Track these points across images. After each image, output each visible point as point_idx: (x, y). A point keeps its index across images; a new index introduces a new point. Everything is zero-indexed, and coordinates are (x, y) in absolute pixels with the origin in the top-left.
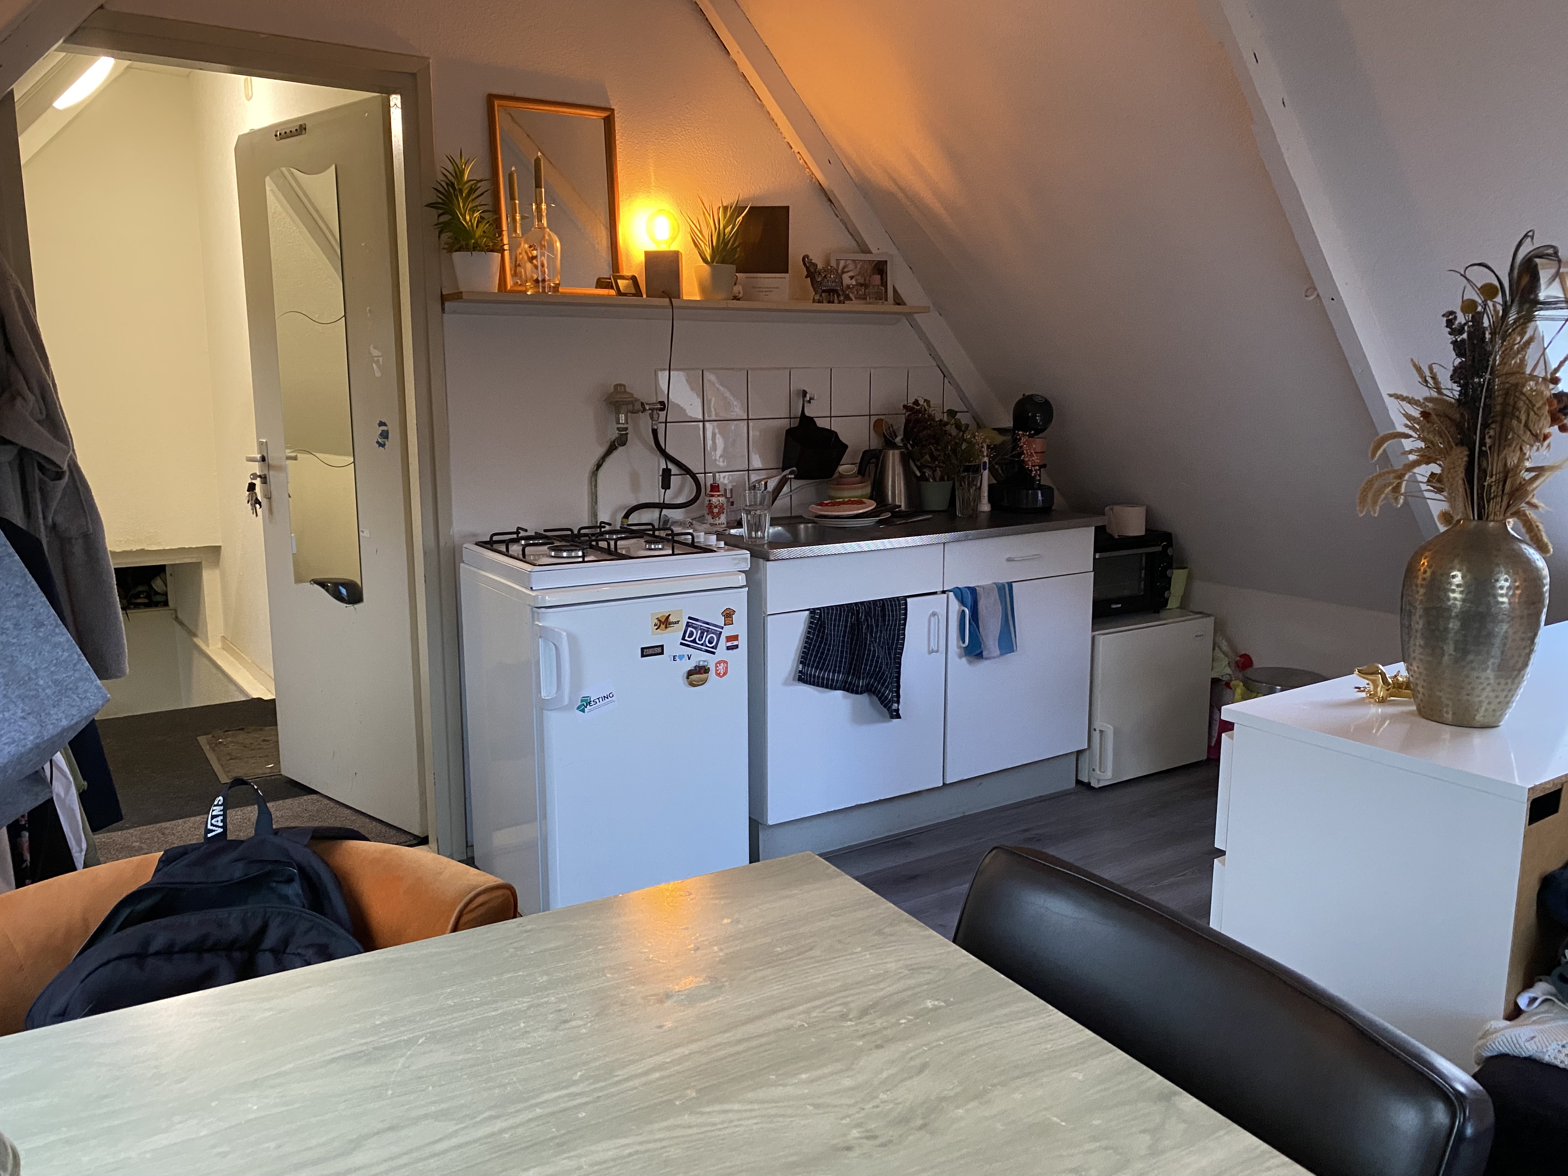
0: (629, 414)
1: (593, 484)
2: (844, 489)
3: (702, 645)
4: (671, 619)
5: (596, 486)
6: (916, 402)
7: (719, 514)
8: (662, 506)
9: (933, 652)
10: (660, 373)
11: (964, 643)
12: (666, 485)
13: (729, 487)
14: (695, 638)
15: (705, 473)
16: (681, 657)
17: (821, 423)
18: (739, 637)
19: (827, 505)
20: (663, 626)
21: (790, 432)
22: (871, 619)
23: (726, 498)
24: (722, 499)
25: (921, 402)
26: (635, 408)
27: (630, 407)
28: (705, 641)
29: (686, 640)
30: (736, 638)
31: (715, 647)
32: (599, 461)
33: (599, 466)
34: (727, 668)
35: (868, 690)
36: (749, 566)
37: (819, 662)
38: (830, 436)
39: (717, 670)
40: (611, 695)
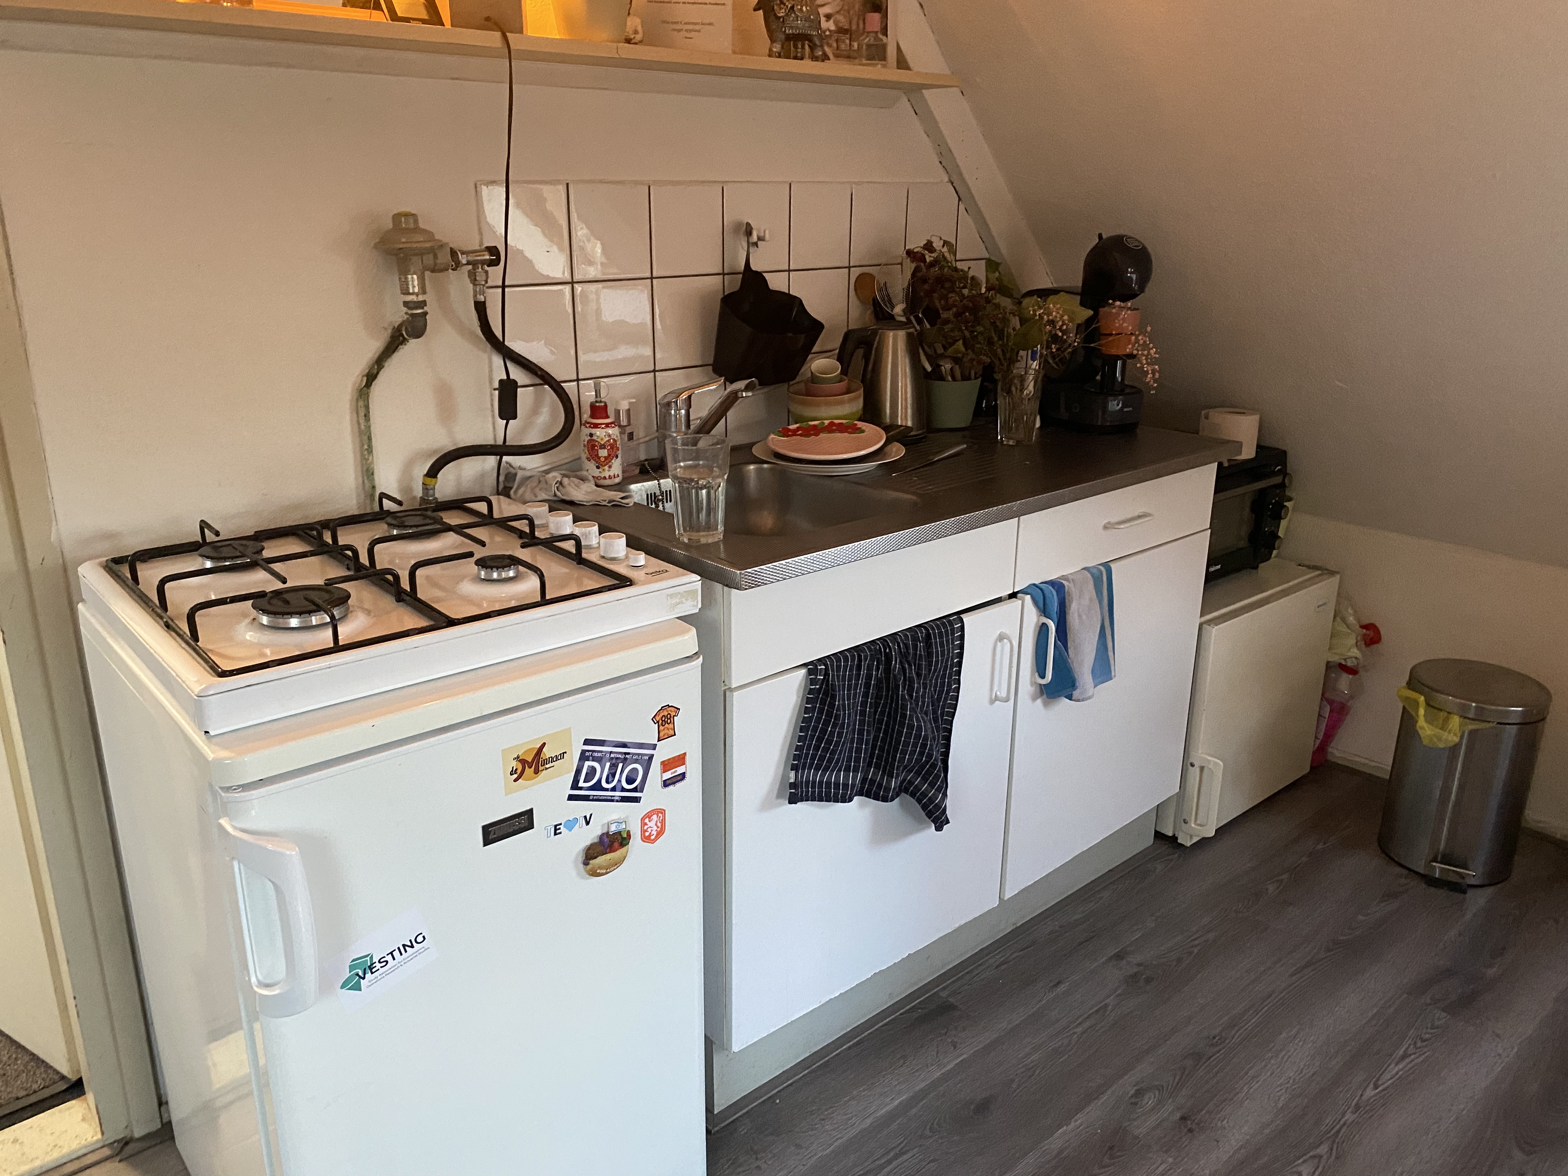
0: (427, 273)
1: (362, 414)
2: (818, 405)
3: (614, 789)
4: (547, 753)
5: (367, 416)
6: (929, 246)
7: (608, 458)
8: (500, 450)
9: (997, 699)
10: (485, 190)
11: (1043, 676)
12: (508, 410)
13: (624, 406)
14: (600, 781)
15: (578, 380)
16: (571, 824)
17: (776, 283)
18: (687, 758)
19: (794, 433)
20: (529, 771)
21: (728, 301)
22: (910, 666)
23: (620, 426)
24: (614, 431)
25: (937, 244)
26: (438, 261)
27: (429, 260)
28: (619, 781)
29: (581, 789)
30: (680, 760)
31: (640, 789)
32: (372, 368)
33: (371, 377)
34: (663, 822)
35: (904, 789)
36: (700, 606)
37: (822, 758)
38: (791, 303)
39: (643, 831)
40: (420, 939)
